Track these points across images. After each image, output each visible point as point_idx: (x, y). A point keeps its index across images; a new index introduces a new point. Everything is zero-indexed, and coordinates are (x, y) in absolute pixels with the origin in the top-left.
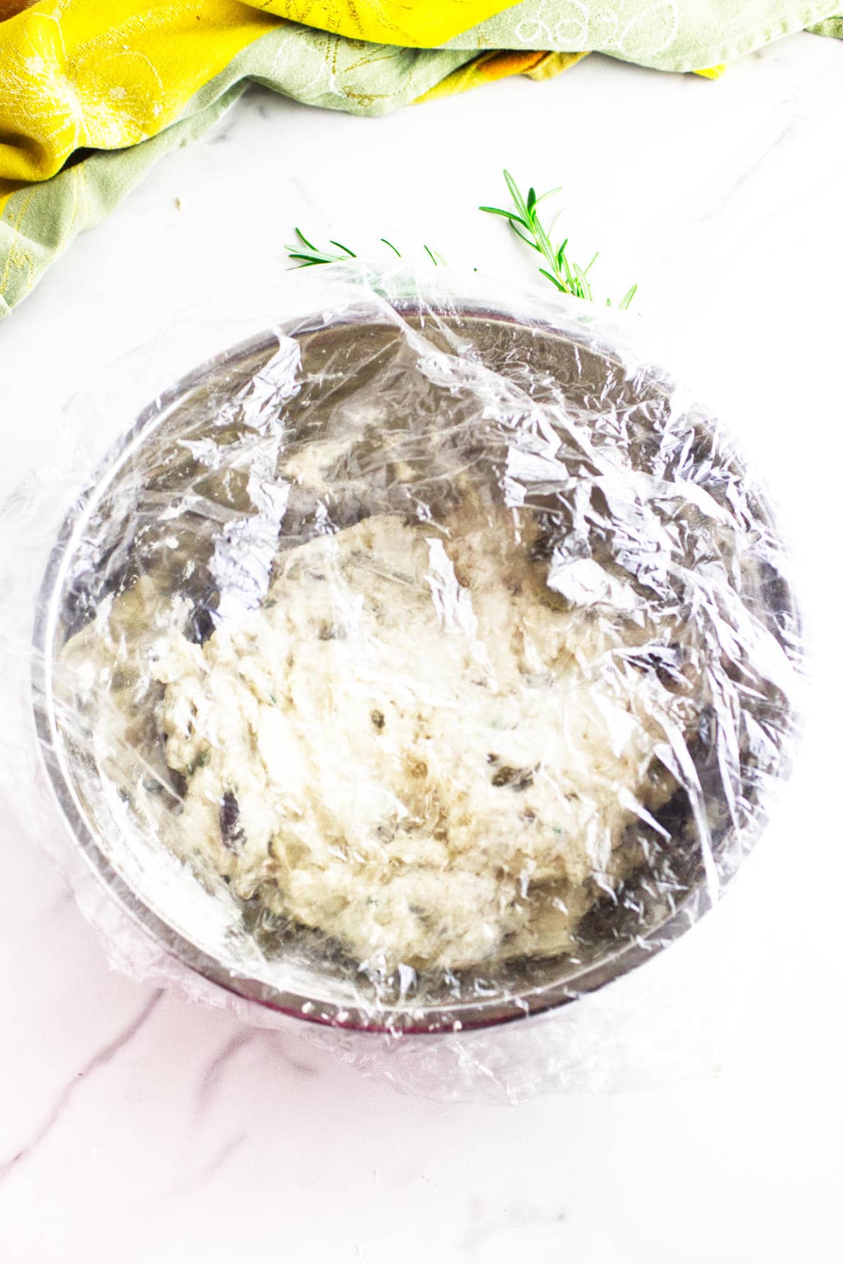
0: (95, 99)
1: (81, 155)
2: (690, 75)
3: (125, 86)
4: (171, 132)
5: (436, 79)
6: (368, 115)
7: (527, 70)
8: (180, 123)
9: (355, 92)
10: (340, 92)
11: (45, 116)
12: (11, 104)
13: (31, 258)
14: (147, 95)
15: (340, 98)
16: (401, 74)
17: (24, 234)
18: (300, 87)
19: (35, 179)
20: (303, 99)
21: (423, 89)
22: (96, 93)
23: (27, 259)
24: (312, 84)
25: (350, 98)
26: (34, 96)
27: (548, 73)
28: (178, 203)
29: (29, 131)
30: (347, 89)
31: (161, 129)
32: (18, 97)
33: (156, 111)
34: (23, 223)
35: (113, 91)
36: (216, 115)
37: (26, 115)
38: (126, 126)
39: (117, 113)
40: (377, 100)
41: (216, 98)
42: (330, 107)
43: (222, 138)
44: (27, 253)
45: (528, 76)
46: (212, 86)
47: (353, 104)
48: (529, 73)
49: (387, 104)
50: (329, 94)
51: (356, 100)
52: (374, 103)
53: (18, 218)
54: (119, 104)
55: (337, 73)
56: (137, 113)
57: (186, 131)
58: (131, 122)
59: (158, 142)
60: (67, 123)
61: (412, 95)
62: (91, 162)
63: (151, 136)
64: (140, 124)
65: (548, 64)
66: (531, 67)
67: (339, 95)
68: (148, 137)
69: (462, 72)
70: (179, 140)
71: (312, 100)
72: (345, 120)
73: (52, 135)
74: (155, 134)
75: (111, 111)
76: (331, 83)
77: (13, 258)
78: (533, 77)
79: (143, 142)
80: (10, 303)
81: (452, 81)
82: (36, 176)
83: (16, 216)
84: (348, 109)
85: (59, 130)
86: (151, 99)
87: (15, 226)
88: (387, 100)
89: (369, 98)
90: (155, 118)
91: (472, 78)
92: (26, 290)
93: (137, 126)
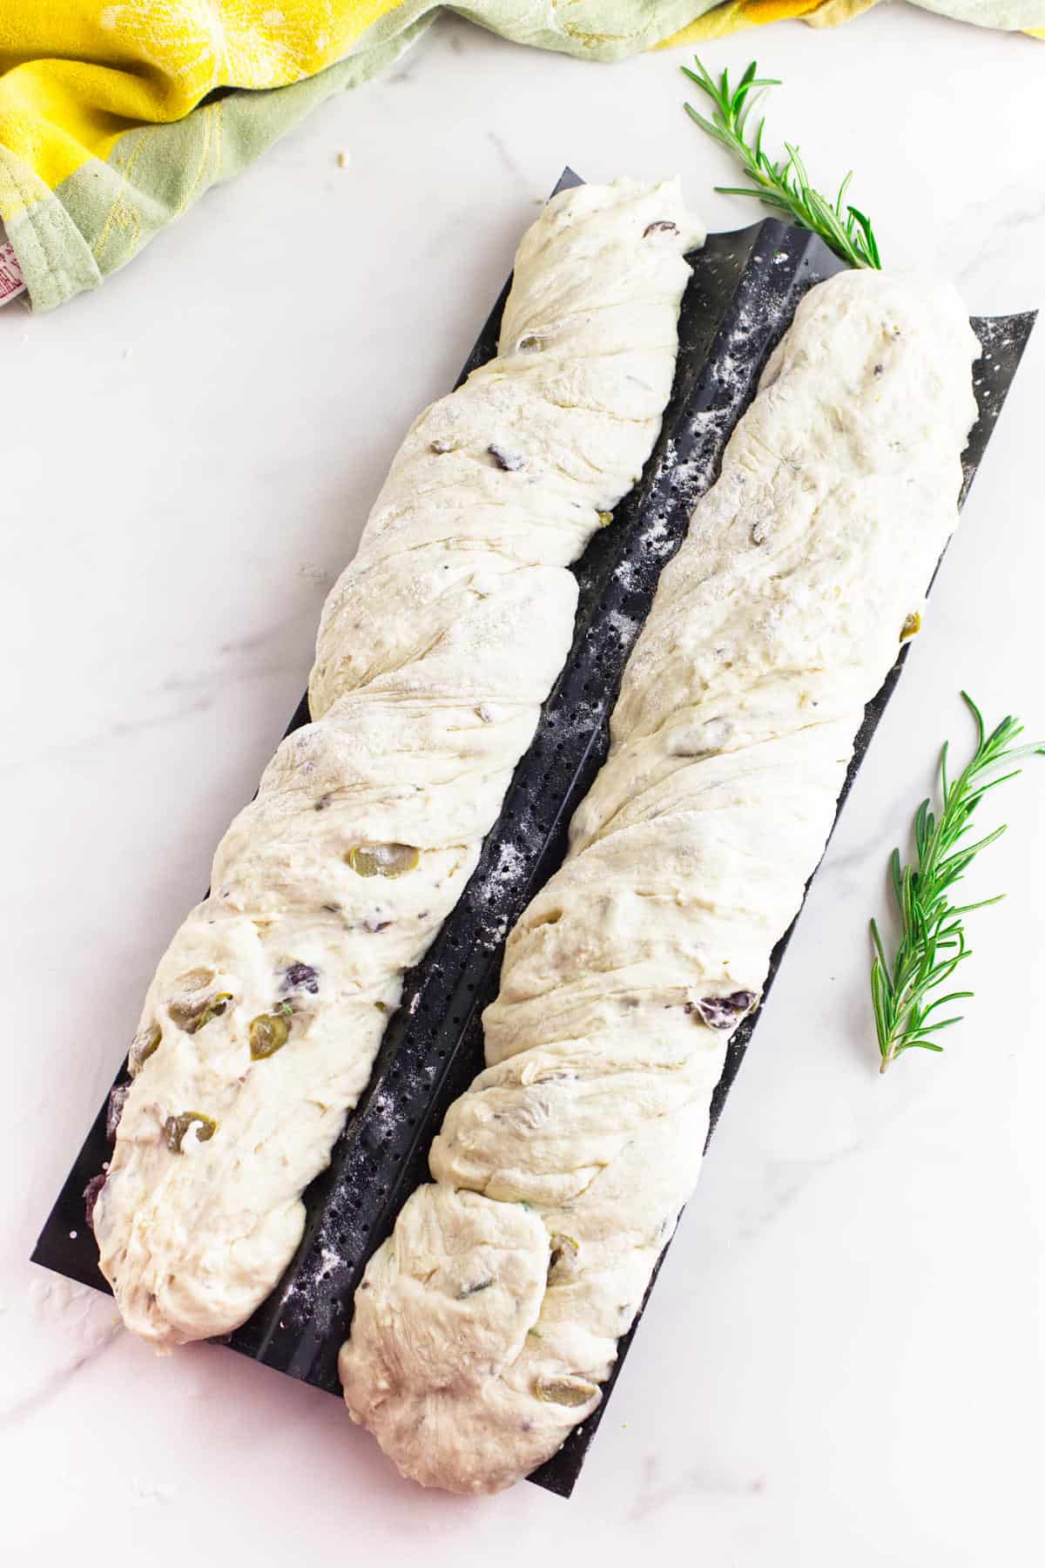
0: (244, 24)
1: (219, 94)
2: (1018, 33)
3: (283, 9)
4: (336, 71)
5: (686, 19)
6: (594, 60)
7: (804, 13)
8: (350, 59)
9: (581, 30)
10: (562, 29)
11: (179, 44)
12: (136, 25)
13: (138, 219)
14: (311, 22)
15: (560, 38)
16: (642, 10)
17: (136, 186)
18: (509, 21)
19: (156, 120)
20: (512, 36)
21: (670, 31)
22: (244, 16)
23: (134, 219)
24: (526, 17)
25: (574, 38)
26: (166, 18)
27: (831, 19)
28: (340, 159)
29: (156, 61)
30: (570, 27)
31: (325, 66)
32: (145, 17)
33: (320, 43)
34: (135, 171)
35: (267, 16)
36: (396, 50)
37: (153, 40)
38: (281, 61)
39: (269, 43)
40: (607, 43)
41: (399, 32)
42: (547, 47)
43: (402, 76)
44: (135, 211)
45: (805, 22)
46: (393, 17)
47: (577, 45)
48: (808, 17)
49: (621, 48)
50: (545, 32)
51: (581, 40)
52: (604, 46)
53: (130, 164)
54: (274, 32)
55: (558, 5)
56: (293, 44)
57: (356, 69)
58: (288, 55)
59: (318, 81)
60: (205, 55)
61: (654, 39)
62: (230, 102)
63: (312, 74)
64: (298, 60)
65: (833, 8)
66: (811, 11)
67: (559, 32)
68: (308, 75)
69: (720, 11)
70: (346, 80)
71: (524, 37)
72: (565, 62)
73: (184, 69)
74: (318, 71)
75: (263, 40)
76: (550, 18)
77: (116, 215)
78: (812, 23)
79: (300, 81)
80: (103, 270)
81: (708, 22)
82: (158, 116)
83: (126, 161)
84: (569, 50)
85: (195, 63)
86: (316, 27)
87: (125, 174)
88: (621, 42)
89: (600, 39)
90: (318, 52)
91: (732, 20)
92: (127, 256)
93: (294, 61)
